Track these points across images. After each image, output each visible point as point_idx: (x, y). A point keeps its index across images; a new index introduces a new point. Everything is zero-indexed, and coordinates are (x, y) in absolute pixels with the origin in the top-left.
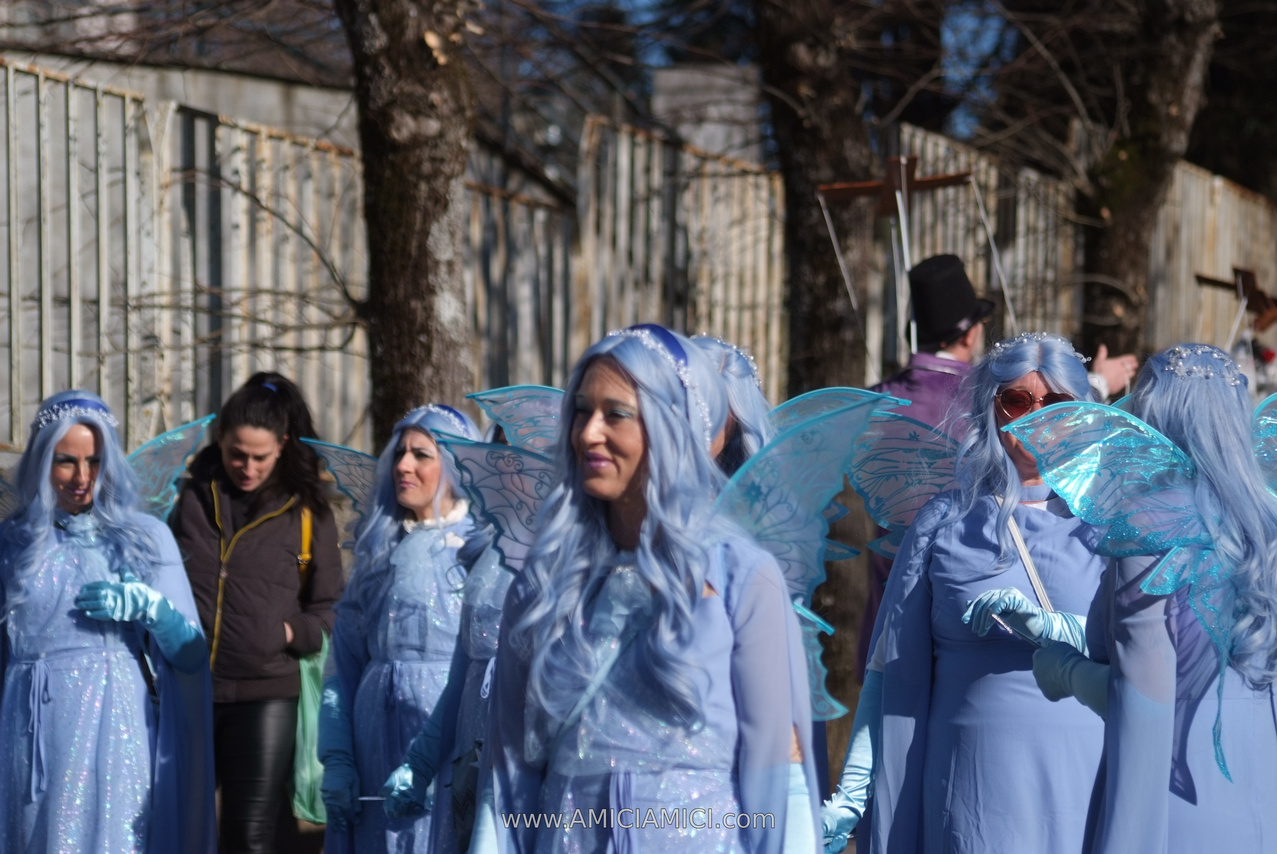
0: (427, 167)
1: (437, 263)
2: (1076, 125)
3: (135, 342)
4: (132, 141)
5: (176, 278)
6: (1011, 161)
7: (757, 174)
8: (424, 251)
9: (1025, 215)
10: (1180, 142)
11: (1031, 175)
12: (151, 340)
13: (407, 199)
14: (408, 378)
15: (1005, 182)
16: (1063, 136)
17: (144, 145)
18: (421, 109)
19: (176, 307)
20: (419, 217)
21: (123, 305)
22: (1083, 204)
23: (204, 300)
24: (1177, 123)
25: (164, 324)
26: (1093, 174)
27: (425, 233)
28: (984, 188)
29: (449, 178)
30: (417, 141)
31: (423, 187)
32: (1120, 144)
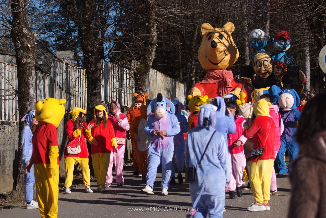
0: (28, 68)
1: (30, 84)
2: (133, 61)
7: (81, 69)
8: (28, 82)
9: (125, 76)
10: (151, 64)
13: (25, 73)
14: (25, 104)
15: (121, 70)
16: (131, 62)
18: (27, 57)
20: (27, 76)
24: (150, 60)
26: (137, 69)
27: (28, 79)
29: (32, 69)
30: (26, 63)
31: (28, 71)
32: (141, 64)
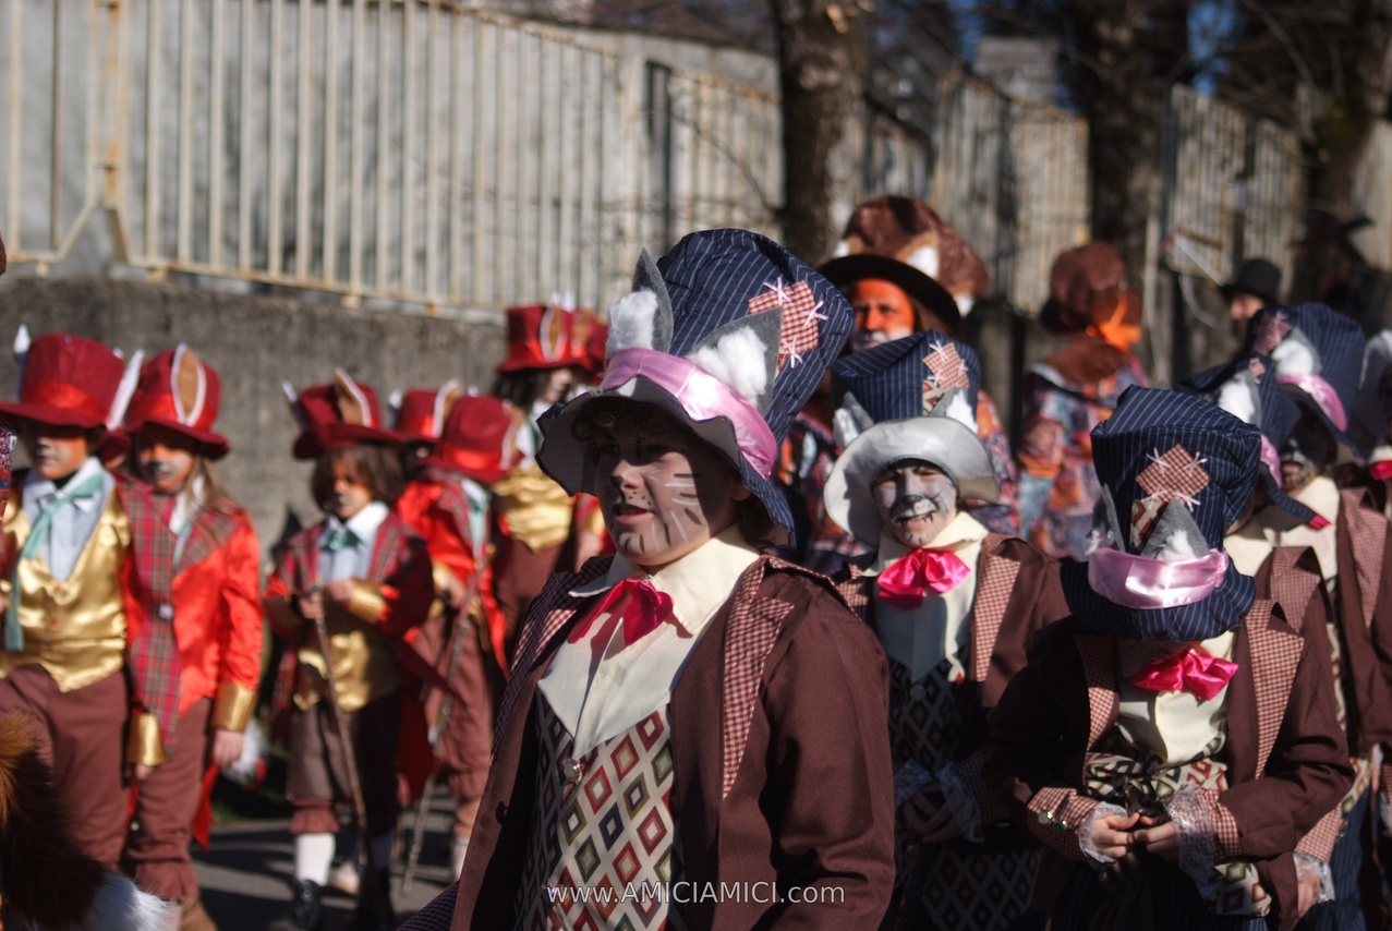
2: (1303, 93)
3: (608, 234)
4: (609, 87)
5: (639, 187)
6: (1255, 114)
8: (823, 171)
10: (1380, 105)
11: (1269, 127)
12: (620, 233)
13: (811, 132)
15: (1250, 130)
16: (1292, 97)
17: (619, 88)
18: (824, 64)
19: (639, 209)
20: (819, 146)
21: (600, 206)
22: (1307, 149)
23: (659, 205)
24: (1378, 90)
25: (629, 220)
26: (1315, 126)
27: (824, 157)
28: (1233, 135)
30: (822, 88)
32: (1336, 105)
